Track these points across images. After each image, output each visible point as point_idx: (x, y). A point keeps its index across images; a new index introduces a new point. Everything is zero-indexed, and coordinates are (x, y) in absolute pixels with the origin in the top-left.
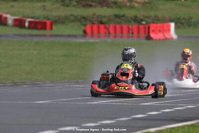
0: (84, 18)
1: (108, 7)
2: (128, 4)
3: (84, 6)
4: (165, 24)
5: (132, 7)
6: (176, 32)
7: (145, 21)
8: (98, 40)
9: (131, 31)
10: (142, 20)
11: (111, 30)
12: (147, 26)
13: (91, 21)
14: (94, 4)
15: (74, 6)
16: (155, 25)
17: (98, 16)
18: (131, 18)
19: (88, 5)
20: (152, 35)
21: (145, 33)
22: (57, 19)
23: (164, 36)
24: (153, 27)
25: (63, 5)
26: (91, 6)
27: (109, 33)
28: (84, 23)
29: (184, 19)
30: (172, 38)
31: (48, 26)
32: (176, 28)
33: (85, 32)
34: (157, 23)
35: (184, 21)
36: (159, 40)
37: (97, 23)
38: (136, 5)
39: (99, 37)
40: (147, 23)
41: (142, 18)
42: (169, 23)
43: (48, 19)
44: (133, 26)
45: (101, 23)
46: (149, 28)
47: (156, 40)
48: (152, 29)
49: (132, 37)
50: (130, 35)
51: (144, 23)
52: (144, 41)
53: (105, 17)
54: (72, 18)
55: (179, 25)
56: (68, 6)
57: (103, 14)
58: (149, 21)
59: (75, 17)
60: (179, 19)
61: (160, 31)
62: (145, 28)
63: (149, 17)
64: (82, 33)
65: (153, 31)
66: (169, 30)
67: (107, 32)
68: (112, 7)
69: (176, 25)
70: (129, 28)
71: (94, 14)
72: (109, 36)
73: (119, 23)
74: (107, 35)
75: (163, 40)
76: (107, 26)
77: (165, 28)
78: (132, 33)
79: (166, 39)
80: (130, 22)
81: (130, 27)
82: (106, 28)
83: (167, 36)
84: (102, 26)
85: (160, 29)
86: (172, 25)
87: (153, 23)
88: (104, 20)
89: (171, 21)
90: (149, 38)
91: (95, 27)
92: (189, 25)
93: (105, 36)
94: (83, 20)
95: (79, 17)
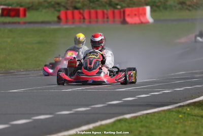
0: (58, 4)
4: (141, 8)
6: (152, 16)
7: (120, 5)
8: (73, 26)
9: (106, 16)
10: (117, 4)
11: (86, 16)
12: (122, 10)
13: (64, 7)
16: (130, 9)
17: (72, 2)
18: (106, 3)
20: (128, 19)
21: (120, 17)
22: (30, 5)
23: (140, 19)
24: (128, 11)
27: (84, 18)
28: (57, 9)
29: (160, 2)
30: (148, 22)
31: (21, 13)
32: (152, 11)
33: (59, 18)
34: (132, 7)
35: (159, 4)
36: (135, 24)
37: (71, 8)
39: (73, 23)
40: (122, 8)
41: (117, 2)
42: (145, 7)
43: (21, 6)
44: (108, 10)
45: (76, 8)
46: (124, 12)
47: (131, 24)
48: (127, 13)
49: (107, 22)
50: (105, 20)
51: (119, 7)
52: (119, 26)
53: (79, 2)
54: (46, 4)
55: (155, 8)
58: (124, 5)
59: (49, 3)
60: (155, 2)
61: (135, 15)
62: (120, 12)
63: (124, 1)
64: (56, 19)
65: (129, 15)
66: (145, 14)
67: (82, 17)
69: (151, 8)
70: (103, 12)
72: (84, 22)
73: (93, 8)
74: (82, 20)
75: (139, 24)
76: (81, 11)
77: (141, 12)
78: (108, 18)
79: (142, 23)
80: (105, 6)
81: (105, 11)
82: (80, 13)
83: (143, 20)
84: (76, 12)
85: (136, 13)
86: (148, 9)
87: (129, 7)
88: (79, 5)
89: (147, 5)
90: (124, 22)
91: (69, 12)
92: (165, 8)
93: (80, 22)
94: (57, 6)
95: (53, 3)
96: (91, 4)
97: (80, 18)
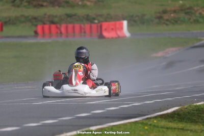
0: (35, 18)
1: (59, 6)
2: (80, 3)
3: (35, 6)
4: (118, 23)
5: (84, 6)
6: (129, 30)
7: (98, 20)
8: (50, 40)
9: (83, 31)
10: (94, 19)
11: (63, 30)
12: (99, 25)
13: (42, 21)
14: (45, 4)
15: (25, 6)
16: (107, 23)
17: (49, 16)
18: (83, 17)
19: (39, 5)
20: (105, 34)
21: (98, 32)
22: (7, 20)
23: (117, 34)
24: (105, 25)
25: (14, 6)
26: (42, 6)
27: (61, 33)
28: (35, 23)
29: (137, 16)
30: (126, 36)
32: (129, 25)
33: (36, 32)
34: (110, 21)
35: (137, 18)
36: (112, 38)
37: (48, 23)
38: (88, 3)
39: (50, 37)
40: (99, 22)
41: (94, 16)
42: (122, 21)
44: (87, 26)
45: (53, 22)
46: (101, 26)
47: (108, 38)
48: (104, 27)
49: (84, 36)
50: (83, 34)
51: (96, 21)
53: (56, 16)
54: (23, 19)
55: (132, 22)
56: (18, 6)
57: (55, 14)
58: (101, 19)
59: (26, 17)
60: (132, 16)
61: (112, 29)
62: (97, 26)
63: (101, 16)
64: (33, 33)
65: (106, 29)
66: (122, 28)
67: (59, 32)
68: (63, 7)
69: (128, 23)
70: (80, 27)
71: (45, 14)
72: (61, 36)
73: (70, 23)
74: (59, 35)
75: (116, 38)
76: (58, 26)
77: (118, 26)
78: (85, 32)
79: (119, 37)
80: (82, 21)
81: (82, 26)
82: (57, 28)
83: (119, 33)
84: (53, 26)
85: (112, 27)
86: (125, 23)
87: (106, 21)
88: (56, 20)
89: (124, 19)
90: (101, 37)
91: (46, 27)
92: (143, 23)
93: (57, 36)
94: (34, 21)
95: (30, 18)
96: (69, 19)
97: (57, 33)
